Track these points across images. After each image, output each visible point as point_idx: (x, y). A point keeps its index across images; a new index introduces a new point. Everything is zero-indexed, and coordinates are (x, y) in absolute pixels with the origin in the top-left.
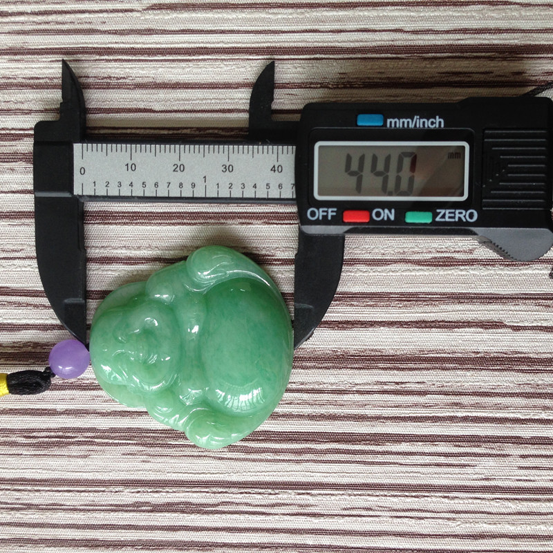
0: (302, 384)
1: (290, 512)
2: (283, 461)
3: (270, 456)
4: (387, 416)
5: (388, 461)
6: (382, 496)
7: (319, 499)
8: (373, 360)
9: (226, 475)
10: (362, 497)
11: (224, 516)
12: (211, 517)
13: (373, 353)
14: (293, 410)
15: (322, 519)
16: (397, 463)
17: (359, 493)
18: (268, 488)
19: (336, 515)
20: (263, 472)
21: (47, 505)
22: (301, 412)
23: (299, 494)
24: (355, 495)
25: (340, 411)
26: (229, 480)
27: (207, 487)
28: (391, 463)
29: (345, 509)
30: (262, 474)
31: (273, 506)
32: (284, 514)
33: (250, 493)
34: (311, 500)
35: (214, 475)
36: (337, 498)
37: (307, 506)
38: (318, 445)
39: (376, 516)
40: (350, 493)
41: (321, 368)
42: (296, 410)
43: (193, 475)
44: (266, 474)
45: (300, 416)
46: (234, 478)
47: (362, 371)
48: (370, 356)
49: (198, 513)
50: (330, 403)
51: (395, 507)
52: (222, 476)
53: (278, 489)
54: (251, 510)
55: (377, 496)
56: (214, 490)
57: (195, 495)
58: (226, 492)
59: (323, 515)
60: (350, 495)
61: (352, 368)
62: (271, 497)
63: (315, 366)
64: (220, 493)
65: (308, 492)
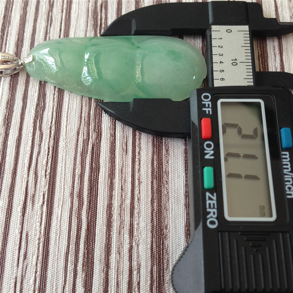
0: (138, 199)
1: (29, 187)
2: (74, 182)
3: (78, 171)
4: (109, 274)
5: (68, 275)
6: (36, 269)
7: (38, 212)
8: (159, 261)
9: (65, 137)
10: (37, 250)
11: (31, 135)
12: (31, 125)
13: (165, 261)
14: (117, 191)
15: (20, 214)
16: (65, 284)
17: (41, 248)
18: (51, 169)
19: (22, 227)
20: (65, 165)
21: (51, 16)
22: (115, 198)
23: (44, 195)
24: (39, 244)
25: (115, 231)
26: (60, 139)
27: (56, 122)
28: (66, 277)
29: (27, 235)
30: (64, 165)
31: (36, 174)
32: (28, 182)
33: (48, 155)
34: (38, 205)
35: (65, 128)
36: (38, 228)
37: (33, 202)
38: (85, 211)
39: (18, 264)
40: (42, 240)
41: (152, 215)
42: (116, 194)
43: (66, 112)
44: (63, 168)
45: (111, 197)
46: (61, 144)
47: (149, 251)
48: (163, 258)
49: (35, 116)
50: (122, 222)
51: (25, 281)
52: (64, 134)
53: (50, 178)
54: (34, 155)
55: (37, 265)
56: (53, 128)
57: (50, 114)
58: (50, 136)
59: (23, 215)
60: (39, 239)
61: (152, 242)
62: (43, 172)
63: (154, 210)
64: (50, 132)
65: (45, 203)
